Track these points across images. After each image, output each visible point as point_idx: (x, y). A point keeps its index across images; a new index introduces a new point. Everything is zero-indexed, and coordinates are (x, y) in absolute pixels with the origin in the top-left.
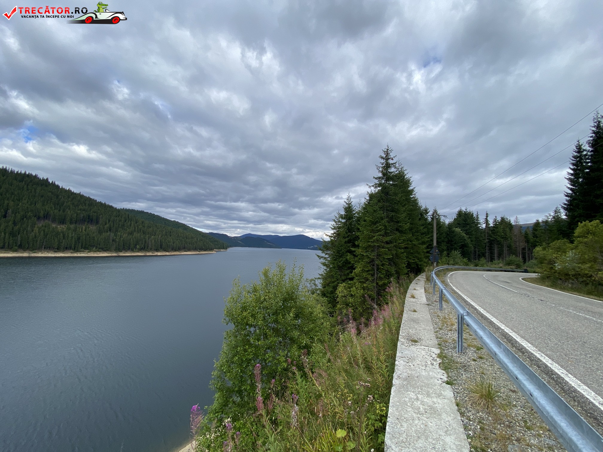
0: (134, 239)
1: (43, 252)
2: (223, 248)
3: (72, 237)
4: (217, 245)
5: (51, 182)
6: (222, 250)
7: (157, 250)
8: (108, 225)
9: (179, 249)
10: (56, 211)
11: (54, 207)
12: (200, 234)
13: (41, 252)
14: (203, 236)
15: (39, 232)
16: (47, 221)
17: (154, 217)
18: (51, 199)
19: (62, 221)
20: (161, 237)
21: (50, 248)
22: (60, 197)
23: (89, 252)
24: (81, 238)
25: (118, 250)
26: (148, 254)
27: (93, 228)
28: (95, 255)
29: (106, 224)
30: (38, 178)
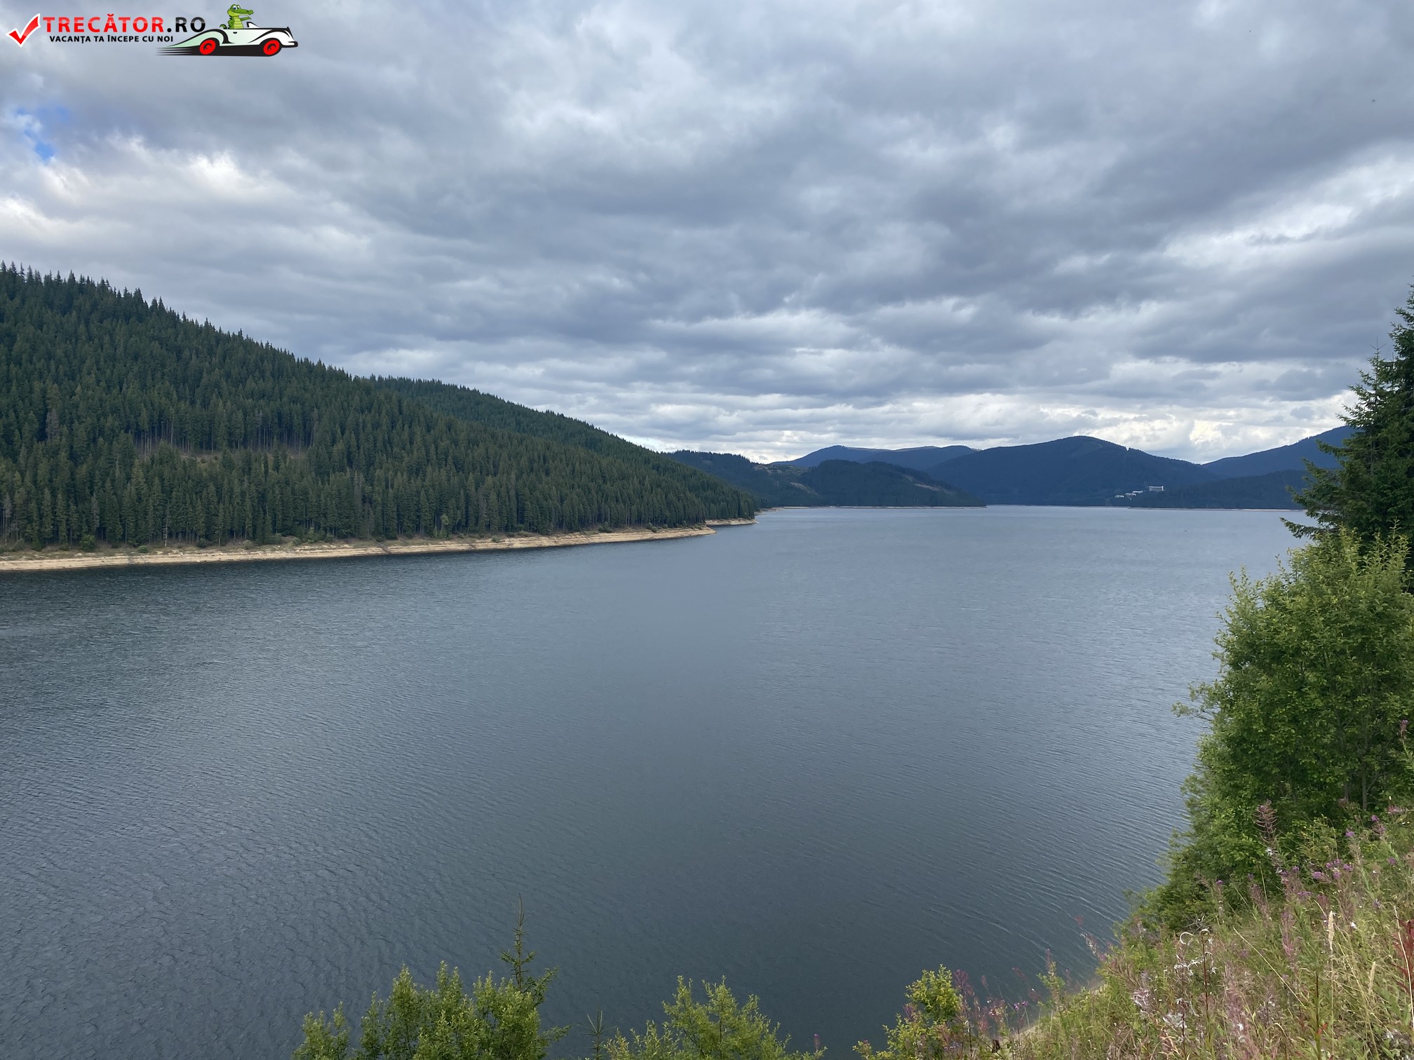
0: (431, 490)
1: (169, 549)
2: (740, 515)
3: (243, 494)
4: (713, 502)
5: (150, 305)
6: (733, 523)
7: (510, 530)
8: (340, 446)
9: (581, 524)
10: (183, 406)
11: (175, 393)
12: (647, 462)
13: (161, 547)
14: (657, 468)
15: (149, 482)
16: (162, 443)
17: (478, 404)
18: (163, 366)
19: (206, 443)
20: (517, 479)
21: (184, 533)
22: (186, 353)
23: (297, 544)
24: (269, 496)
25: (384, 533)
26: (482, 544)
27: (297, 457)
28: (318, 554)
29: (334, 442)
30: (112, 294)
